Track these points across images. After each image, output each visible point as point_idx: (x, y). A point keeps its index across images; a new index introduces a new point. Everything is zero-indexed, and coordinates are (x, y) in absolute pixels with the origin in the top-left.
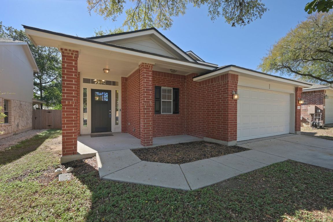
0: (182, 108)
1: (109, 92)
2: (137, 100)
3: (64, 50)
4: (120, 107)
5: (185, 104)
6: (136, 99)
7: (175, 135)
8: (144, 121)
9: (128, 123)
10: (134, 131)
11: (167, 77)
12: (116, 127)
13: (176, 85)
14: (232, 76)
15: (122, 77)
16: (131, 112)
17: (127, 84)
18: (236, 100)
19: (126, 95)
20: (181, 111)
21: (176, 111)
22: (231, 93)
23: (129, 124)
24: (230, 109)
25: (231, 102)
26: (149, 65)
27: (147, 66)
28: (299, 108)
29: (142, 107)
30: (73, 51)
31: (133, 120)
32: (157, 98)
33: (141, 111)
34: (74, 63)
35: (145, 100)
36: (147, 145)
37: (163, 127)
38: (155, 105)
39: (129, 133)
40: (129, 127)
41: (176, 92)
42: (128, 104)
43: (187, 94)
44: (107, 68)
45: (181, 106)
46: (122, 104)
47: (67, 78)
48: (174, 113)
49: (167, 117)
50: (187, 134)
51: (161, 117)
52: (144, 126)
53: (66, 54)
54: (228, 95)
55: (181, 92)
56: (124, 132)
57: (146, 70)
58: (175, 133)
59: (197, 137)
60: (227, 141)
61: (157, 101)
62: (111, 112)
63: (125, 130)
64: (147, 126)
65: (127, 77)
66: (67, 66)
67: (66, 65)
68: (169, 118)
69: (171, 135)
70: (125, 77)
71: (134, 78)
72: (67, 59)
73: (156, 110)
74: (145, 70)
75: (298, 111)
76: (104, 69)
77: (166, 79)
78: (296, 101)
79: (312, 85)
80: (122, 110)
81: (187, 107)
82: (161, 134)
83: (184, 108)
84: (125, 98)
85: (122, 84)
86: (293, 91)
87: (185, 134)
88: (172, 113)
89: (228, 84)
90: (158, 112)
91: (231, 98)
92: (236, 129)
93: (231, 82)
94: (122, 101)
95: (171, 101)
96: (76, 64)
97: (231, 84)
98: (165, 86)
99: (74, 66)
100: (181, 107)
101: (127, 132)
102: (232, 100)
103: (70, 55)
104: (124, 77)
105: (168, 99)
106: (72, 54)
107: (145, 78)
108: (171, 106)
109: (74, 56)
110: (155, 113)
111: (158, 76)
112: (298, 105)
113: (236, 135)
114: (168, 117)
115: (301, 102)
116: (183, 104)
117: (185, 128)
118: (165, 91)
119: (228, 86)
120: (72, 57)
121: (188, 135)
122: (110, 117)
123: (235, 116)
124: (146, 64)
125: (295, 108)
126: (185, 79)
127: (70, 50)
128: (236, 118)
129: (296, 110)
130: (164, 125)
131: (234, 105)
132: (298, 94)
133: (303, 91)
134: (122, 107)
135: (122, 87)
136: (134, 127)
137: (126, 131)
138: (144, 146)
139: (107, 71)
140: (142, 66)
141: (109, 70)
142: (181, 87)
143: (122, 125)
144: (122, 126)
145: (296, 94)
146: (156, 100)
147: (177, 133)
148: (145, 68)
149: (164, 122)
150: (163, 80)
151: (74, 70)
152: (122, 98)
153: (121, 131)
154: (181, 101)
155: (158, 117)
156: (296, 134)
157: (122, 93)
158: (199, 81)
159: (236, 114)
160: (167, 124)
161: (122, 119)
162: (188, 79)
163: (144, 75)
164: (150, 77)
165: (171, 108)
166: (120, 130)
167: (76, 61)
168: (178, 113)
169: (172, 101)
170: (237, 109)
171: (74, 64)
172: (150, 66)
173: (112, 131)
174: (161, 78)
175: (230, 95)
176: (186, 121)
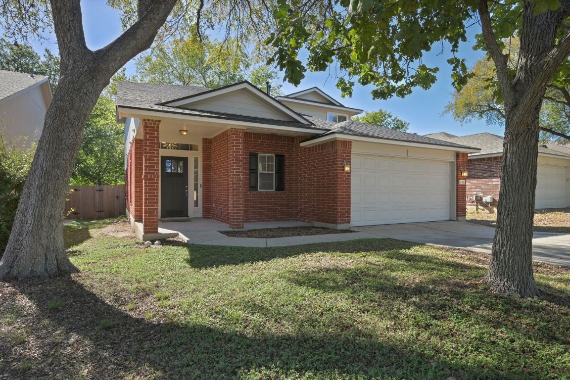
0: (289, 183)
1: (185, 160)
2: (225, 172)
3: (146, 121)
4: (200, 182)
5: (293, 176)
6: (224, 170)
7: (278, 220)
8: (234, 198)
9: (212, 205)
10: (221, 214)
11: (267, 140)
12: (194, 210)
13: (279, 151)
14: (342, 143)
15: (204, 139)
16: (216, 188)
17: (210, 148)
18: (349, 173)
19: (209, 164)
20: (287, 187)
21: (280, 187)
22: (341, 164)
23: (214, 206)
24: (341, 184)
25: (341, 176)
26: (239, 130)
27: (237, 131)
28: (461, 182)
29: (230, 181)
30: (156, 121)
31: (219, 199)
32: (252, 170)
33: (229, 186)
34: (156, 133)
35: (235, 173)
36: (237, 228)
37: (260, 209)
38: (250, 178)
39: (214, 219)
40: (214, 210)
41: (280, 159)
42: (212, 177)
43: (296, 163)
44: (185, 129)
45: (287, 179)
46: (203, 176)
47: (149, 150)
48: (276, 190)
49: (266, 195)
50: (295, 219)
51: (257, 195)
52: (233, 204)
53: (149, 125)
54: (337, 167)
55: (287, 160)
56: (206, 218)
57: (236, 137)
58: (278, 218)
59: (307, 222)
60: (337, 224)
61: (253, 172)
62: (187, 189)
63: (208, 214)
64: (236, 204)
65: (211, 137)
66: (150, 137)
67: (148, 136)
68: (269, 197)
69: (273, 221)
70: (208, 138)
71: (221, 142)
72: (149, 130)
73: (251, 186)
74: (234, 136)
75: (460, 188)
76: (180, 131)
77: (265, 142)
78: (457, 172)
79: (480, 149)
80: (203, 185)
81: (296, 181)
82: (258, 219)
83: (292, 183)
84: (208, 168)
85: (203, 148)
86: (452, 159)
87: (293, 220)
88: (274, 190)
89: (336, 152)
90: (254, 187)
91: (341, 170)
92: (350, 209)
93: (340, 150)
94: (203, 172)
95: (273, 174)
96: (158, 134)
97: (341, 153)
98: (264, 152)
99: (156, 137)
100: (288, 181)
101: (210, 218)
102: (343, 173)
103: (153, 125)
104: (206, 139)
105: (268, 171)
106: (155, 124)
107: (235, 146)
108: (273, 180)
109: (156, 126)
110: (249, 190)
111: (254, 138)
112: (461, 179)
113: (350, 217)
114: (268, 195)
115: (465, 174)
116: (290, 176)
117: (293, 210)
118: (263, 158)
119: (337, 155)
120: (154, 127)
121: (297, 220)
122: (187, 196)
123: (347, 192)
124: (235, 129)
125: (456, 182)
126: (292, 141)
127: (152, 120)
128: (350, 195)
129: (457, 185)
130: (262, 207)
131: (346, 179)
132: (461, 162)
133: (469, 158)
134: (203, 181)
135: (203, 152)
136: (221, 209)
137: (208, 216)
138: (233, 228)
139: (185, 133)
140: (231, 131)
141: (186, 131)
142: (287, 153)
143: (203, 207)
144: (203, 209)
145: (457, 162)
146: (251, 171)
147: (281, 218)
148: (235, 134)
149: (262, 202)
150: (260, 144)
151: (156, 142)
152: (203, 168)
153: (202, 216)
154: (287, 173)
155: (254, 195)
156: (457, 220)
157: (203, 161)
158: (308, 146)
159: (350, 190)
160: (267, 204)
161: (203, 198)
162: (297, 141)
163: (233, 143)
164: (241, 145)
165: (273, 182)
166: (200, 214)
167: (158, 131)
168: (283, 190)
169: (274, 172)
170: (350, 184)
171: (156, 135)
172: (240, 132)
173: (189, 215)
174: (258, 141)
175: (341, 167)
176: (295, 201)
